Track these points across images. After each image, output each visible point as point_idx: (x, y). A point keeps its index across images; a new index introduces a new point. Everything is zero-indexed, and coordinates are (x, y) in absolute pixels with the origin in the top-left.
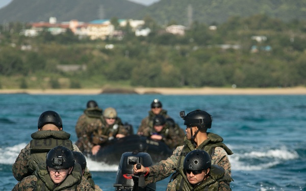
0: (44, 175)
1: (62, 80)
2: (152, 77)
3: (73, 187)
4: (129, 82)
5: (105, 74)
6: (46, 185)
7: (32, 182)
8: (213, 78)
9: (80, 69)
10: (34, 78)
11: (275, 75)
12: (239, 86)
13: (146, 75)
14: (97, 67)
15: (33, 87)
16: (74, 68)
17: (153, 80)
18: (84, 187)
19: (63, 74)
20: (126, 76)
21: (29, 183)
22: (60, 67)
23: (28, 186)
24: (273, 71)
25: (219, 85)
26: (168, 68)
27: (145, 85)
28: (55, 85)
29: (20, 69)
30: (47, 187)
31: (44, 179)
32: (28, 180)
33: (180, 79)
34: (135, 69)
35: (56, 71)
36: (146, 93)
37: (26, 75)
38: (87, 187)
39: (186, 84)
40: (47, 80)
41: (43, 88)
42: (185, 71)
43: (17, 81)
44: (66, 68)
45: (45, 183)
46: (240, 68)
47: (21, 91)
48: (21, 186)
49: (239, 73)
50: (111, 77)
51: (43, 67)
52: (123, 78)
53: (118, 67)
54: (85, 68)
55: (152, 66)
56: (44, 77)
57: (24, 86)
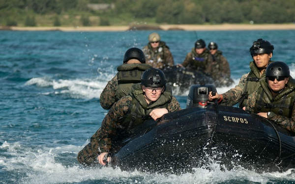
0: (138, 95)
1: (93, 18)
2: (176, 15)
3: (165, 106)
4: (154, 19)
5: (132, 12)
6: (140, 104)
7: (127, 102)
8: (232, 15)
9: (109, 8)
10: (66, 17)
11: (289, 11)
12: (256, 22)
13: (170, 13)
14: (124, 6)
15: (66, 24)
16: (104, 6)
17: (177, 17)
18: (174, 105)
19: (93, 12)
20: (151, 13)
21: (125, 102)
22: (90, 6)
23: (124, 105)
24: (288, 8)
25: (238, 21)
26: (190, 6)
27: (169, 22)
28: (86, 23)
29: (53, 8)
30: (141, 105)
31: (138, 98)
32: (124, 99)
33: (201, 16)
34: (160, 8)
35: (87, 10)
36: (170, 30)
37: (59, 13)
38: (177, 105)
39: (207, 21)
40: (78, 17)
41: (75, 25)
42: (206, 9)
43: (51, 19)
44: (96, 7)
45: (139, 102)
46: (257, 5)
47: (55, 28)
48: (118, 105)
49: (256, 10)
50: (138, 15)
51: (75, 6)
52: (148, 16)
53: (144, 6)
54: (113, 6)
55: (175, 4)
56: (76, 15)
57: (57, 24)
